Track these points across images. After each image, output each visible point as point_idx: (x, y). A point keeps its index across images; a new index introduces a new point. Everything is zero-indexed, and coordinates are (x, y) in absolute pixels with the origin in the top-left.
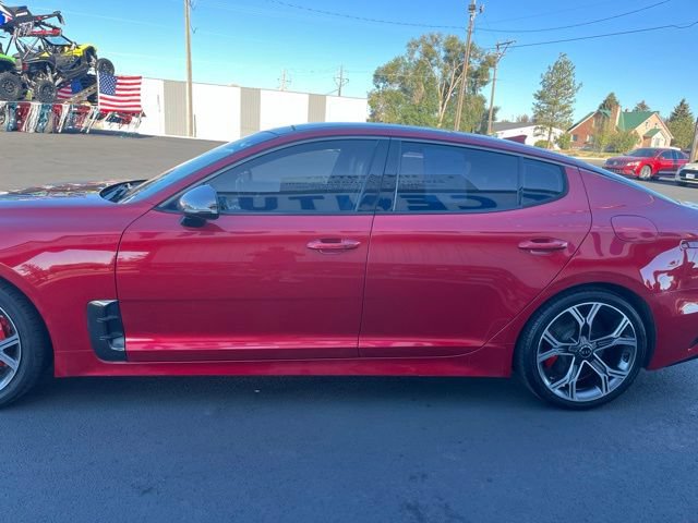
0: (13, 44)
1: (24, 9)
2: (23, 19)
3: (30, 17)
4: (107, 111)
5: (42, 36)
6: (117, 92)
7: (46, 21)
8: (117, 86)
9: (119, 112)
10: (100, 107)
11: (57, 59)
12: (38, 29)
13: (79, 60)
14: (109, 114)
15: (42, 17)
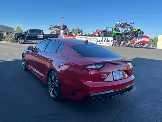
0: (123, 30)
1: (126, 23)
2: (125, 25)
3: (127, 24)
4: (139, 43)
5: (130, 28)
6: (143, 38)
7: (130, 25)
8: (143, 37)
9: (142, 43)
10: (137, 42)
11: (130, 32)
12: (128, 27)
13: (135, 32)
14: (140, 43)
15: (129, 24)
